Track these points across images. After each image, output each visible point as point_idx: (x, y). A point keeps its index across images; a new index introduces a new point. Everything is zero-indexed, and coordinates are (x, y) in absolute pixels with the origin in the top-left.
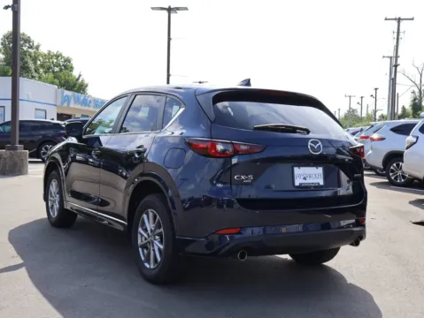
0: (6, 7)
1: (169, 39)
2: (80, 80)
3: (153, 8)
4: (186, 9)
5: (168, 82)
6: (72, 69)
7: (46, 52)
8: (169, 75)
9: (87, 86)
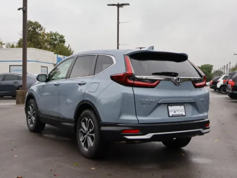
0: (19, 9)
1: (118, 23)
2: (69, 49)
3: (108, 5)
4: (129, 4)
5: (118, 48)
6: (64, 42)
7: (49, 32)
8: (118, 44)
9: (73, 52)
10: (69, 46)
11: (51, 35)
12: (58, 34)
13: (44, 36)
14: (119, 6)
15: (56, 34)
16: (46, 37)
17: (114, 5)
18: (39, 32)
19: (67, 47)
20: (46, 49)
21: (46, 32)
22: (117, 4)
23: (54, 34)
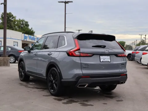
1: (65, 14)
2: (32, 30)
3: (59, 2)
4: (72, 2)
6: (28, 25)
7: (18, 20)
8: (65, 28)
9: (34, 32)
10: (32, 29)
12: (24, 20)
13: (15, 22)
14: (66, 3)
15: (23, 21)
16: (16, 22)
17: (62, 2)
18: (12, 19)
19: (30, 29)
20: (16, 30)
21: (16, 19)
22: (64, 1)
23: (21, 21)
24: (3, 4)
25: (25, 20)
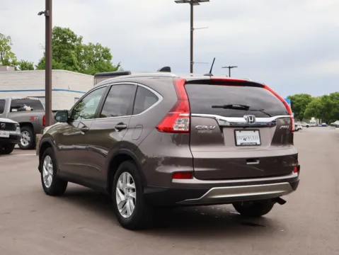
10: (119, 66)
11: (90, 48)
12: (100, 46)
13: (79, 50)
14: (193, 3)
15: (98, 47)
16: (83, 51)
17: (185, 2)
18: (73, 44)
19: (116, 66)
20: (83, 71)
21: (83, 43)
23: (94, 47)
24: (43, 15)
25: (102, 46)
